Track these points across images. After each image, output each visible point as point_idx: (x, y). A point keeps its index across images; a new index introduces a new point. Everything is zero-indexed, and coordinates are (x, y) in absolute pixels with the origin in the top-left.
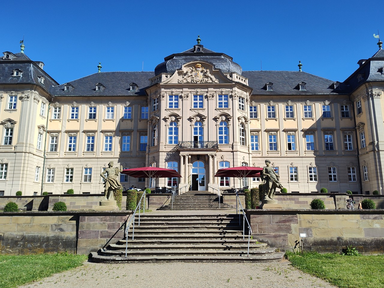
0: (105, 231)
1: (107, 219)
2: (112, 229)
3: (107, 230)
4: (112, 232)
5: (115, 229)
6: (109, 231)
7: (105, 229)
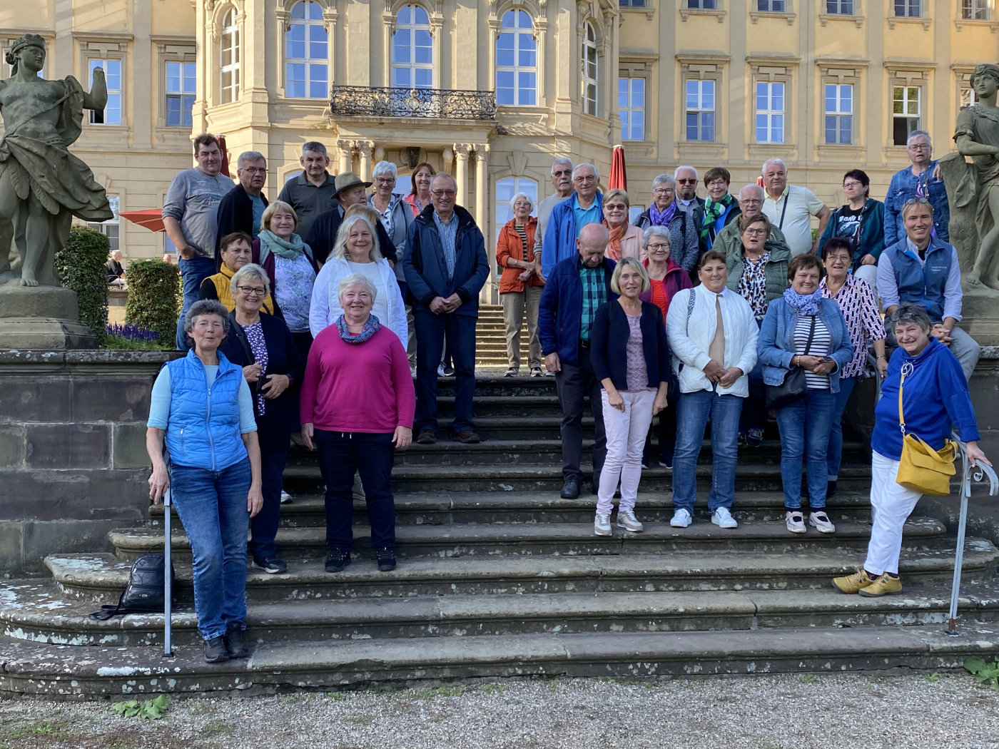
0: (13, 476)
1: (24, 401)
2: (59, 464)
3: (24, 467)
4: (60, 479)
5: (75, 463)
6: (42, 474)
7: (14, 462)
